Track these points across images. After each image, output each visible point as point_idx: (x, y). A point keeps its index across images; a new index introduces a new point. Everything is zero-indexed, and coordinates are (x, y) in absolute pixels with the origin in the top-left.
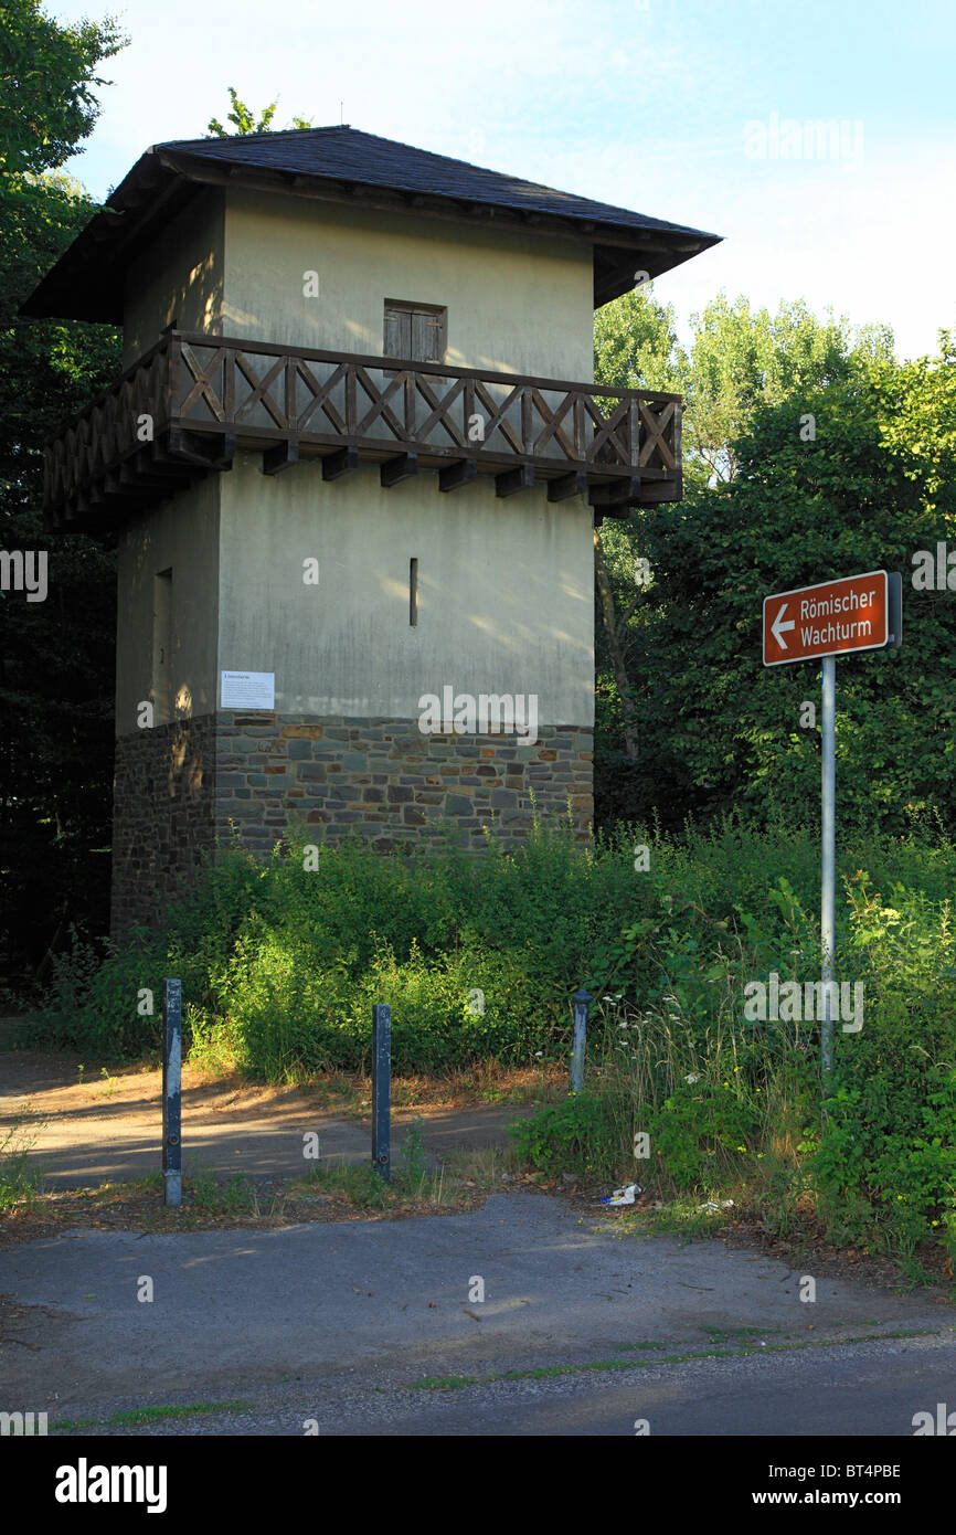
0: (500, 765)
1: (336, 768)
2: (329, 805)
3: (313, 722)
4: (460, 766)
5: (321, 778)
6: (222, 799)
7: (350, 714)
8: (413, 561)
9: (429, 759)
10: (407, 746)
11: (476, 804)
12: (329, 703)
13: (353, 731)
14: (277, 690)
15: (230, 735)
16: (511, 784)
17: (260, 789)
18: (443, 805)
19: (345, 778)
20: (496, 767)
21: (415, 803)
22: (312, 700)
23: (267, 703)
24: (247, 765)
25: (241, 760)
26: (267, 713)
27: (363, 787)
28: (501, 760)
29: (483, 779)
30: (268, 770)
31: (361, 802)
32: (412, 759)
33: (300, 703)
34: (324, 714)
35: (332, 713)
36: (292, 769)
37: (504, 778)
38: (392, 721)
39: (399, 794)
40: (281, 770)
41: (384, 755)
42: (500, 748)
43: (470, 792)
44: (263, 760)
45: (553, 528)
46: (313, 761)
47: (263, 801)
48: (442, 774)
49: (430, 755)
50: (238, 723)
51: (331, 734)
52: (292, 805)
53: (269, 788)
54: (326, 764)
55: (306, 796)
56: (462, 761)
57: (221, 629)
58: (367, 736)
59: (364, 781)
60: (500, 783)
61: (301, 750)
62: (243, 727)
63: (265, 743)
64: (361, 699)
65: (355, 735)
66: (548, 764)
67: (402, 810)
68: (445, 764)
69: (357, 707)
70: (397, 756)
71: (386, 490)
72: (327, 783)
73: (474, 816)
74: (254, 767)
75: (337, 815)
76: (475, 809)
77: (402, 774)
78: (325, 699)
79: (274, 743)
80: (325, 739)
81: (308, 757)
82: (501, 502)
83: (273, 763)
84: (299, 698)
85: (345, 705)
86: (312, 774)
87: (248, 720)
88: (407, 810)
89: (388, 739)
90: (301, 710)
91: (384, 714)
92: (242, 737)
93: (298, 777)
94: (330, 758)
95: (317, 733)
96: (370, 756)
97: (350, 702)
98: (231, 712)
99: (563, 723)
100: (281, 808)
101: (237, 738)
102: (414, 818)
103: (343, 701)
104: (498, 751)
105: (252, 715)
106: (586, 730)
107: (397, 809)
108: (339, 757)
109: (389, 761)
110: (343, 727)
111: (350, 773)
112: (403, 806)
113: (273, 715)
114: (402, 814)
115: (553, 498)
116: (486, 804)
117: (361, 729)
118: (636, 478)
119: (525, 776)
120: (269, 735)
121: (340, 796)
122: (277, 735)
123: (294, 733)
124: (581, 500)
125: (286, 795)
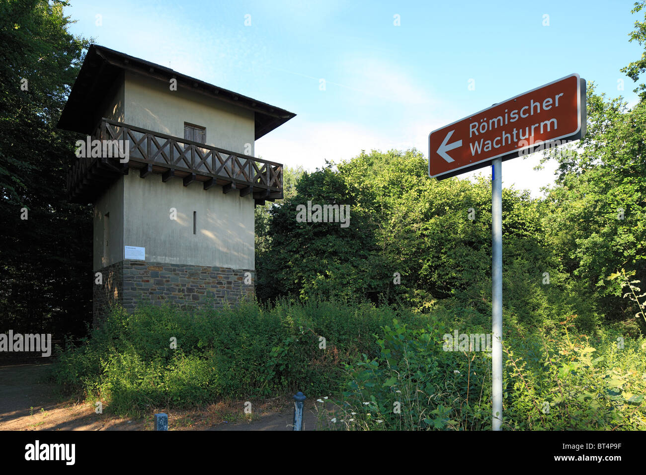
0: (224, 281)
1: (168, 281)
2: (165, 294)
3: (159, 265)
4: (211, 281)
5: (163, 284)
6: (126, 291)
7: (173, 263)
8: (195, 212)
9: (201, 279)
10: (193, 274)
11: (217, 294)
12: (165, 259)
13: (175, 269)
14: (146, 253)
15: (128, 268)
16: (228, 288)
17: (140, 287)
18: (205, 294)
19: (171, 285)
20: (223, 282)
21: (195, 293)
22: (159, 257)
23: (142, 257)
24: (135, 279)
25: (133, 277)
26: (142, 261)
27: (177, 288)
28: (225, 280)
29: (219, 286)
30: (143, 281)
31: (177, 293)
32: (195, 279)
33: (155, 258)
34: (163, 262)
35: (166, 262)
36: (152, 281)
37: (226, 286)
38: (187, 266)
39: (190, 290)
40: (148, 281)
41: (185, 277)
42: (225, 276)
43: (215, 290)
44: (141, 277)
45: (242, 205)
46: (160, 278)
47: (142, 292)
48: (205, 284)
49: (201, 278)
50: (132, 264)
51: (166, 269)
52: (151, 293)
53: (143, 287)
54: (165, 279)
55: (157, 291)
56: (212, 280)
57: (124, 231)
58: (179, 271)
59: (177, 286)
60: (224, 287)
61: (155, 275)
62: (134, 266)
63: (142, 272)
64: (176, 258)
65: (174, 270)
66: (240, 281)
67: (191, 296)
68: (206, 281)
69: (175, 261)
70: (189, 278)
71: (185, 188)
72: (165, 286)
73: (216, 298)
74: (137, 280)
75: (168, 297)
76: (216, 295)
77: (191, 284)
78: (164, 257)
79: (145, 272)
80: (164, 271)
81: (158, 277)
82: (224, 195)
83: (145, 279)
84: (154, 257)
85: (171, 260)
86: (159, 283)
87: (135, 263)
88: (193, 296)
89: (186, 272)
90: (155, 261)
91: (185, 263)
92: (133, 269)
93: (154, 283)
94: (166, 278)
95: (161, 269)
96: (180, 277)
97: (173, 259)
98: (128, 261)
99: (245, 268)
100: (148, 294)
101: (131, 269)
102: (195, 298)
103: (170, 258)
104: (224, 277)
105: (137, 262)
106: (252, 271)
107: (189, 295)
108: (169, 277)
109: (187, 279)
110: (170, 267)
111: (173, 283)
112: (192, 294)
113: (145, 262)
114: (191, 297)
115: (241, 195)
116: (220, 294)
117: (177, 268)
118: (269, 190)
119: (232, 285)
120: (143, 269)
121: (169, 291)
122: (146, 269)
123: (152, 269)
124: (251, 197)
125: (150, 290)
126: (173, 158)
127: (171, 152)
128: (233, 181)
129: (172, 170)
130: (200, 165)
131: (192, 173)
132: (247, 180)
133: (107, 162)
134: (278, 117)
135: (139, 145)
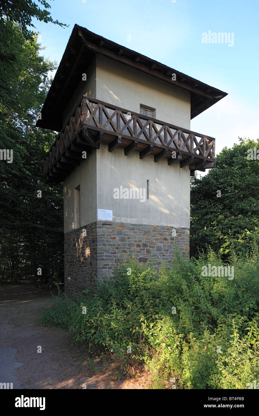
0: (169, 238)
1: (129, 238)
2: (127, 248)
3: (122, 225)
4: (159, 238)
5: (125, 241)
6: (99, 246)
7: (133, 223)
8: (148, 181)
9: (152, 236)
10: (147, 232)
11: (163, 248)
12: (127, 220)
13: (133, 228)
14: (113, 215)
15: (101, 228)
16: (171, 243)
17: (109, 243)
18: (155, 248)
19: (131, 241)
20: (168, 238)
21: (148, 248)
22: (122, 218)
23: (110, 219)
24: (105, 237)
25: (104, 235)
26: (111, 222)
27: (135, 243)
28: (169, 236)
29: (165, 241)
30: (111, 238)
31: (135, 248)
32: (148, 236)
33: (119, 219)
34: (125, 223)
35: (128, 222)
36: (117, 238)
37: (170, 241)
38: (143, 225)
39: (145, 245)
40: (114, 238)
41: (141, 235)
42: (169, 233)
43: (162, 245)
44: (110, 235)
45: (181, 175)
46: (123, 236)
47: (110, 247)
48: (155, 240)
49: (152, 235)
50: (103, 224)
51: (128, 228)
52: (117, 248)
53: (111, 243)
54: (126, 237)
55: (121, 246)
56: (160, 237)
57: (97, 196)
58: (137, 229)
59: (136, 242)
60: (169, 242)
61: (120, 233)
62: (104, 226)
63: (110, 230)
64: (135, 219)
65: (133, 229)
66: (180, 238)
67: (145, 250)
68: (156, 237)
69: (134, 221)
70: (144, 235)
71: (141, 160)
72: (127, 242)
73: (163, 251)
74: (107, 237)
75: (129, 251)
76: (163, 249)
77: (145, 240)
78: (126, 218)
79: (113, 230)
80: (126, 230)
81: (122, 235)
82: (169, 166)
83: (112, 236)
84: (119, 218)
85: (131, 220)
86: (123, 240)
87: (105, 224)
88: (147, 249)
89: (142, 230)
90: (120, 221)
91: (141, 223)
92: (104, 229)
93: (119, 240)
94: (127, 235)
95: (124, 228)
96: (137, 235)
97: (132, 219)
98: (101, 221)
99: (183, 227)
100: (115, 249)
101: (103, 229)
102: (148, 252)
103: (130, 219)
104: (168, 234)
105: (106, 222)
106: (188, 229)
107: (144, 250)
108: (130, 235)
109: (142, 236)
110: (131, 226)
111: (133, 239)
112: (146, 248)
113: (112, 223)
114: (145, 251)
115: (181, 167)
116: (165, 248)
117: (135, 227)
118: (205, 160)
119: (174, 241)
120: (111, 228)
121: (130, 246)
122: (113, 228)
123: (118, 228)
124: (187, 167)
125: (116, 245)
126: (136, 132)
127: (135, 126)
128: (180, 152)
129: (135, 142)
130: (155, 138)
131: (150, 145)
132: (190, 152)
133: (87, 135)
134: (212, 98)
135: (111, 119)
